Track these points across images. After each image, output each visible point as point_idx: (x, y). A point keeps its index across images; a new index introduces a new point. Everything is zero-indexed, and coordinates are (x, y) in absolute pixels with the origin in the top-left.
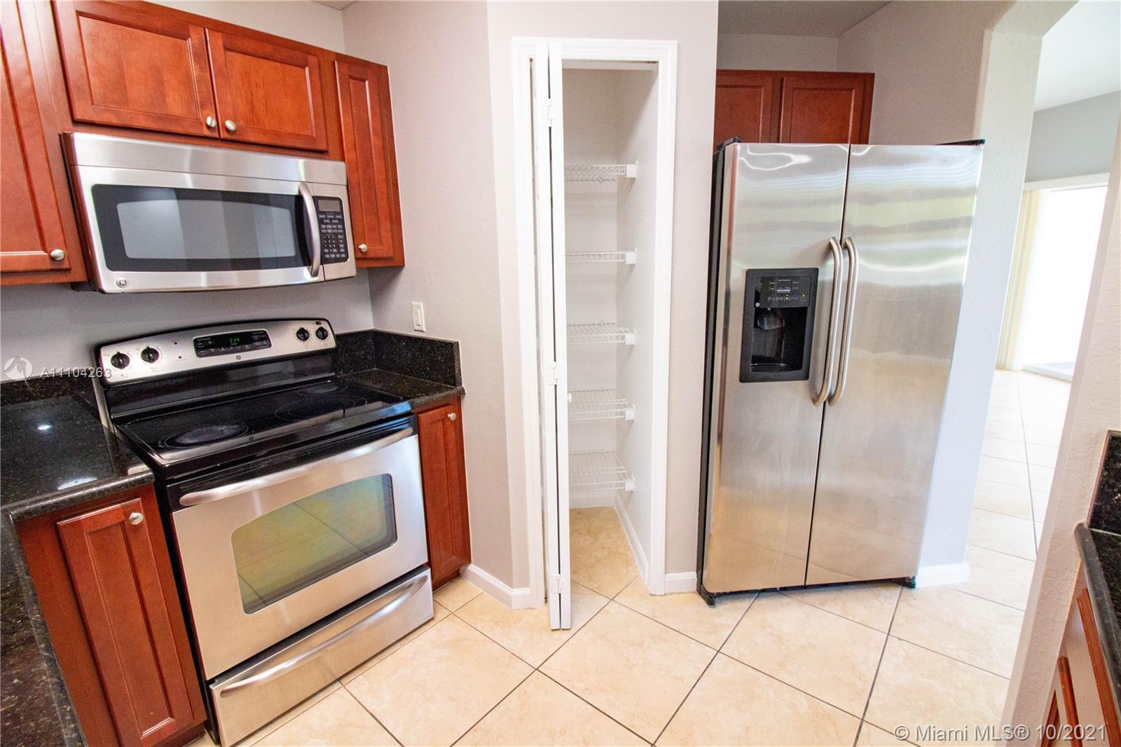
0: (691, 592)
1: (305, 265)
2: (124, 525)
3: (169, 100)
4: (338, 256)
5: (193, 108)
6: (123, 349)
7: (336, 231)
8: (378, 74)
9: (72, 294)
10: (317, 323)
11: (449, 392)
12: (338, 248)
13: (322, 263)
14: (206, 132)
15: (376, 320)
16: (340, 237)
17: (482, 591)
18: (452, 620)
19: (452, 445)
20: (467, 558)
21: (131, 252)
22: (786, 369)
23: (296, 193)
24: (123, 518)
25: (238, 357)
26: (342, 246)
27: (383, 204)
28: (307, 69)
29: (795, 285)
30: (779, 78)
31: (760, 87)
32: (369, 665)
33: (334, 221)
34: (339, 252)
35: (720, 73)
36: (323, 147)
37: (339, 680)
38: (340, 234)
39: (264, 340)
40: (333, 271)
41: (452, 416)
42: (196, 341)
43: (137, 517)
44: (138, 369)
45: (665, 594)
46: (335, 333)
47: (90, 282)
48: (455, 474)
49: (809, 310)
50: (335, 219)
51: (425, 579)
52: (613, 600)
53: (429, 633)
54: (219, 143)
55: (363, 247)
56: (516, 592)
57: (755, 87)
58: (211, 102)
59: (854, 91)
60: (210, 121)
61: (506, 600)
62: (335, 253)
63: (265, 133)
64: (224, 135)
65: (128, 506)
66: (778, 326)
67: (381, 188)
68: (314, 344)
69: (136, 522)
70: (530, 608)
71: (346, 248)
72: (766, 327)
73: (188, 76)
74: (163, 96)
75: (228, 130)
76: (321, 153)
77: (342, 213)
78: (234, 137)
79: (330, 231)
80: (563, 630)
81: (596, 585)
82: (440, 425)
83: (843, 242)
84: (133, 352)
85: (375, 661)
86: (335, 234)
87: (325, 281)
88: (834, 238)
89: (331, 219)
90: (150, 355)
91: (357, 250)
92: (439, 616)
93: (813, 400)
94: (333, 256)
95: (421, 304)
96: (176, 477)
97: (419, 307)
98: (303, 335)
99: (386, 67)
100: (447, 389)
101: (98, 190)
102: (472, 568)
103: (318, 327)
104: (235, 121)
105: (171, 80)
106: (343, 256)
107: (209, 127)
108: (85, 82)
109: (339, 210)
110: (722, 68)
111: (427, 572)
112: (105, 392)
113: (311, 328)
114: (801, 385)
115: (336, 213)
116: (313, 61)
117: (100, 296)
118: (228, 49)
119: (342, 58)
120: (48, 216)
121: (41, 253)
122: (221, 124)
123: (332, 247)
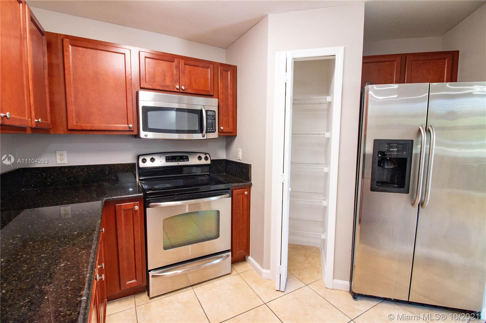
0: (347, 292)
1: (201, 133)
2: (133, 209)
3: (167, 81)
4: (212, 130)
5: (173, 83)
6: (145, 157)
7: (212, 122)
8: (233, 69)
10: (205, 155)
11: (246, 183)
12: (213, 128)
13: (206, 132)
14: (176, 90)
15: (227, 156)
16: (214, 124)
17: (252, 268)
18: (237, 276)
19: (245, 204)
20: (248, 253)
21: (150, 126)
22: (397, 187)
23: (201, 109)
24: (133, 207)
25: (178, 164)
26: (214, 127)
27: (231, 113)
28: (209, 69)
29: (400, 147)
30: (404, 57)
31: (394, 61)
32: (203, 284)
33: (212, 119)
34: (213, 129)
35: (364, 58)
36: (212, 94)
37: (192, 286)
38: (214, 123)
39: (187, 159)
40: (210, 136)
41: (246, 193)
42: (166, 157)
43: (137, 208)
44: (149, 164)
45: (333, 289)
46: (211, 159)
47: (137, 136)
48: (245, 217)
49: (408, 160)
50: (212, 118)
51: (228, 256)
52: (307, 285)
53: (228, 279)
54: (179, 93)
55: (222, 128)
56: (264, 271)
57: (392, 61)
58: (179, 81)
59: (447, 59)
60: (178, 87)
61: (260, 273)
62: (211, 130)
63: (194, 90)
64: (181, 91)
65: (135, 204)
66: (392, 167)
67: (231, 107)
68: (203, 162)
69: (136, 209)
70: (269, 279)
71: (215, 128)
72: (386, 167)
73: (173, 74)
74: (165, 80)
75: (182, 89)
76: (211, 96)
77: (215, 116)
78: (184, 91)
79: (210, 122)
80: (281, 291)
81: (301, 278)
82: (241, 196)
83: (427, 128)
84: (148, 158)
85: (206, 283)
86: (211, 123)
87: (207, 139)
88: (422, 126)
89: (211, 118)
90: (152, 160)
91: (219, 129)
92: (233, 273)
93: (412, 204)
94: (210, 130)
95: (241, 150)
96: (149, 197)
97: (240, 151)
98: (200, 158)
99: (237, 66)
100: (245, 182)
101: (144, 108)
102: (250, 258)
103: (205, 156)
104: (185, 86)
105: (168, 75)
106: (214, 130)
107: (177, 89)
108: (145, 77)
109: (214, 115)
110: (366, 55)
111: (230, 253)
112: (139, 170)
113: (203, 156)
114: (404, 195)
115: (213, 116)
116: (211, 66)
117: (140, 139)
118: (185, 64)
119: (221, 64)
120: (130, 115)
121: (127, 125)
122: (180, 88)
123: (211, 127)
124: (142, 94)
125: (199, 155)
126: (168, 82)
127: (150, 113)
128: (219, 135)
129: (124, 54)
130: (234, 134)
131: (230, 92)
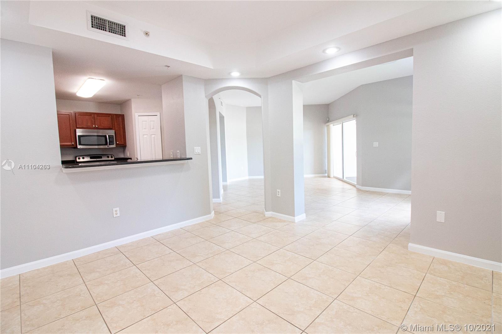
1: (107, 145)
8: (122, 116)
9: (73, 149)
13: (109, 145)
15: (124, 156)
21: (82, 143)
23: (105, 135)
25: (97, 160)
27: (122, 136)
38: (113, 141)
39: (101, 158)
40: (111, 146)
42: (90, 157)
46: (115, 158)
47: (76, 147)
54: (95, 129)
55: (118, 143)
58: (94, 124)
63: (103, 127)
68: (110, 159)
71: (114, 143)
73: (91, 120)
76: (111, 129)
78: (97, 128)
79: (111, 140)
84: (81, 158)
87: (111, 148)
89: (111, 138)
90: (83, 158)
91: (116, 143)
99: (124, 114)
101: (79, 136)
104: (97, 125)
105: (89, 121)
108: (78, 122)
109: (113, 137)
113: (110, 156)
116: (110, 116)
117: (77, 149)
118: (97, 116)
119: (116, 115)
120: (73, 139)
121: (71, 143)
122: (95, 126)
123: (111, 143)
124: (77, 130)
125: (107, 156)
126: (89, 124)
127: (81, 138)
128: (116, 146)
129: (69, 115)
130: (125, 145)
131: (121, 126)
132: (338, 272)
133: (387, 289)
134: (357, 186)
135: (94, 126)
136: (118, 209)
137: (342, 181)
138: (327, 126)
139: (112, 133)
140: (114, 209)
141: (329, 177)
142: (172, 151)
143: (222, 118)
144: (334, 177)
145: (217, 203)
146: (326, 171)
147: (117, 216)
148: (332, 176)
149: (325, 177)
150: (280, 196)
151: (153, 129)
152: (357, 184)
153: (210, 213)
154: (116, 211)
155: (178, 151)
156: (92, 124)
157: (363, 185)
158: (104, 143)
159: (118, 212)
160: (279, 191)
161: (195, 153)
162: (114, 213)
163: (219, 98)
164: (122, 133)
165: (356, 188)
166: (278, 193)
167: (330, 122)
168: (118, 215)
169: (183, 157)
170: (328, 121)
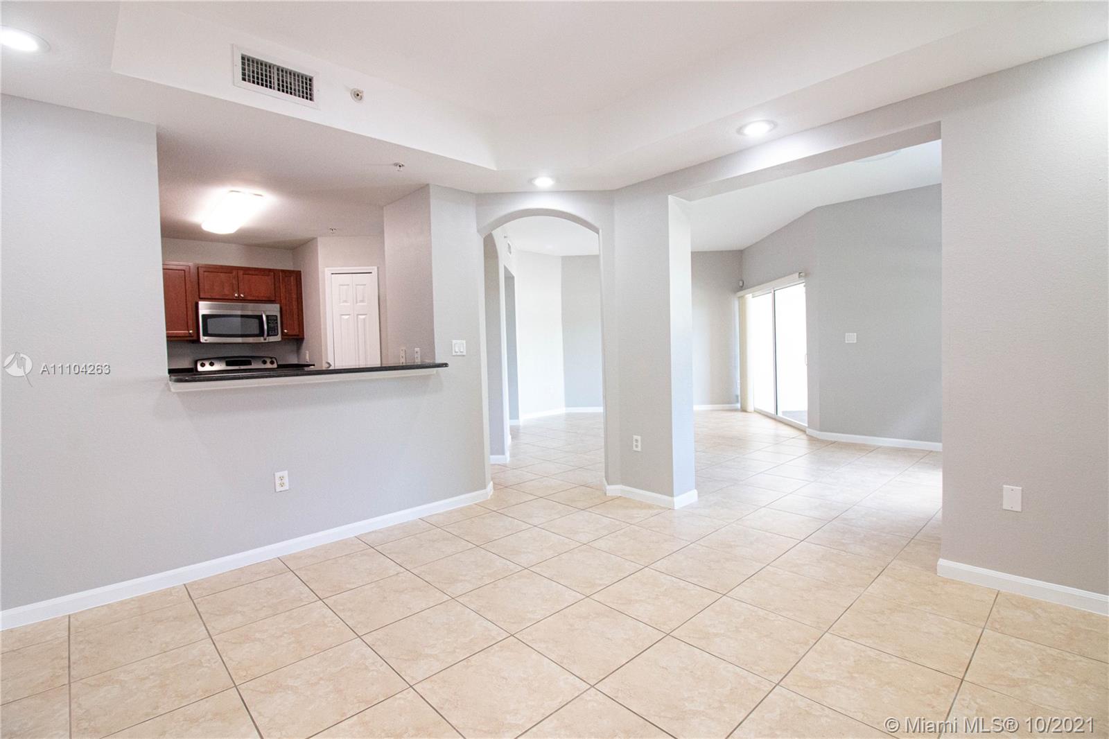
1: (262, 337)
5: (232, 292)
8: (297, 275)
9: (191, 344)
13: (268, 336)
14: (235, 298)
15: (298, 360)
21: (209, 332)
23: (260, 314)
26: (276, 330)
28: (270, 276)
34: (275, 333)
36: (273, 299)
38: (276, 327)
39: (250, 363)
40: (272, 339)
42: (226, 361)
46: (278, 363)
47: (197, 341)
54: (239, 301)
55: (285, 331)
58: (238, 290)
63: (254, 297)
73: (231, 283)
74: (223, 289)
76: (272, 302)
77: (277, 320)
78: (243, 299)
84: (207, 363)
86: (273, 327)
87: (269, 342)
89: (272, 322)
90: (212, 364)
94: (272, 334)
98: (264, 362)
99: (301, 271)
101: (203, 316)
103: (271, 360)
104: (244, 294)
105: (227, 285)
113: (268, 360)
116: (272, 274)
117: (199, 344)
118: (244, 274)
119: (283, 271)
121: (187, 332)
122: (239, 295)
123: (272, 331)
125: (262, 359)
126: (227, 291)
127: (209, 320)
128: (282, 338)
129: (184, 270)
130: (300, 337)
131: (294, 296)
132: (780, 622)
133: (895, 663)
134: (809, 431)
135: (236, 295)
136: (285, 474)
137: (775, 419)
138: (739, 297)
139: (274, 309)
140: (278, 475)
141: (744, 410)
142: (404, 348)
143: (510, 279)
144: (755, 411)
145: (499, 465)
146: (737, 396)
147: (282, 489)
148: (750, 408)
149: (736, 410)
150: (639, 449)
151: (362, 301)
152: (809, 427)
153: (484, 487)
154: (282, 478)
155: (417, 349)
156: (234, 292)
157: (822, 429)
158: (257, 332)
159: (286, 481)
160: (639, 438)
161: (454, 354)
162: (278, 482)
163: (505, 237)
164: (295, 311)
165: (807, 435)
166: (635, 443)
167: (745, 289)
168: (286, 487)
169: (428, 361)
170: (742, 287)
